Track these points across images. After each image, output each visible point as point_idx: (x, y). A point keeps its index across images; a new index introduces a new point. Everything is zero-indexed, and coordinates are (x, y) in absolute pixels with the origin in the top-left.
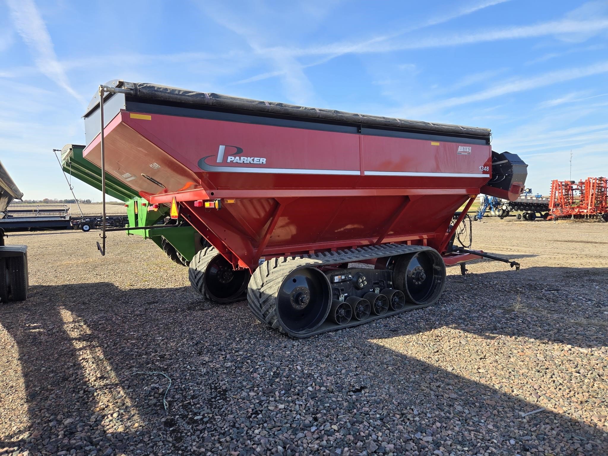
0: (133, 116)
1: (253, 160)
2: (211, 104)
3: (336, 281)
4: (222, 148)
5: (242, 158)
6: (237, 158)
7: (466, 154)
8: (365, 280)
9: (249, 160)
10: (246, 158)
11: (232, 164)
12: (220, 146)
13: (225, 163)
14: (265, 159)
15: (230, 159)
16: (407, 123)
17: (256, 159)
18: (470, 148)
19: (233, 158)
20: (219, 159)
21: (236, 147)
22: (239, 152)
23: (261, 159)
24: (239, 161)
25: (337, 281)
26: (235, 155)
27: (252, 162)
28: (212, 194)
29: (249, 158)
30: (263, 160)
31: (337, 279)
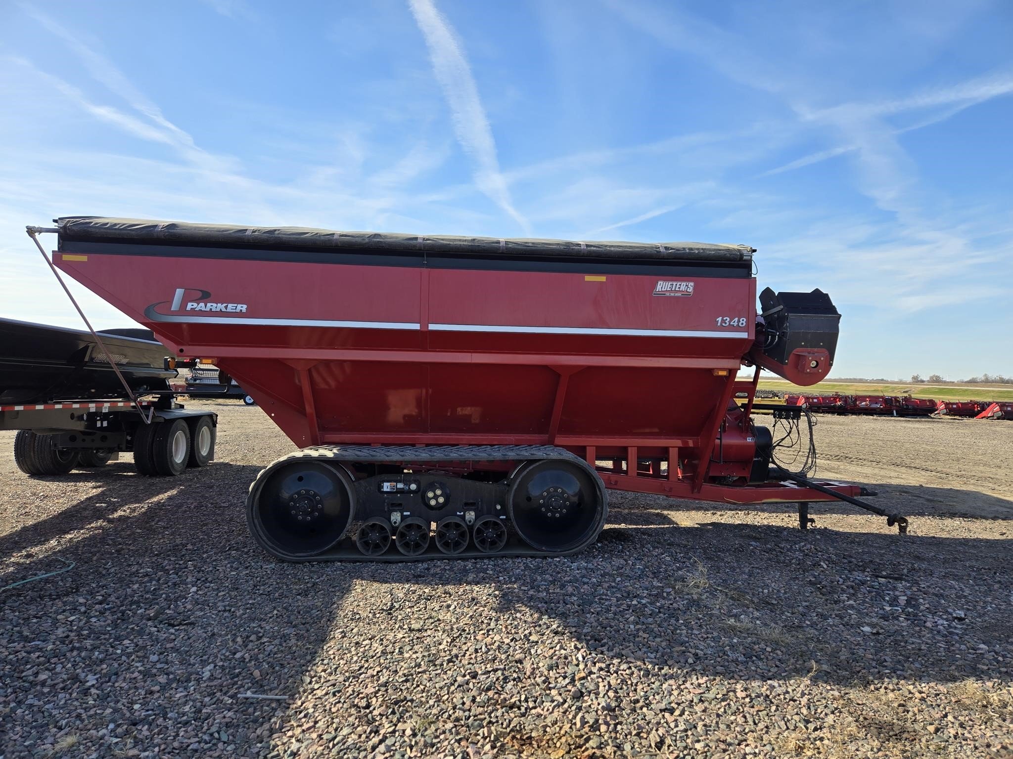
0: (67, 257)
1: (226, 307)
2: (163, 237)
3: (385, 489)
4: (179, 292)
5: (209, 305)
6: (202, 305)
7: (679, 294)
8: (441, 495)
9: (220, 307)
10: (215, 305)
11: (194, 313)
12: (178, 290)
13: (183, 311)
14: (245, 306)
15: (190, 306)
16: (519, 247)
17: (230, 306)
18: (692, 284)
19: (195, 305)
20: (175, 306)
21: (201, 291)
22: (205, 297)
23: (239, 306)
24: (203, 309)
25: (389, 490)
26: (198, 301)
27: (224, 310)
28: (181, 351)
29: (219, 305)
30: (243, 308)
31: (387, 487)
